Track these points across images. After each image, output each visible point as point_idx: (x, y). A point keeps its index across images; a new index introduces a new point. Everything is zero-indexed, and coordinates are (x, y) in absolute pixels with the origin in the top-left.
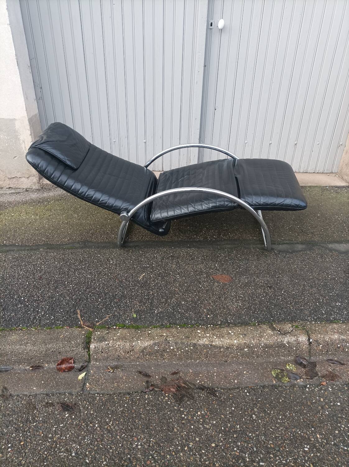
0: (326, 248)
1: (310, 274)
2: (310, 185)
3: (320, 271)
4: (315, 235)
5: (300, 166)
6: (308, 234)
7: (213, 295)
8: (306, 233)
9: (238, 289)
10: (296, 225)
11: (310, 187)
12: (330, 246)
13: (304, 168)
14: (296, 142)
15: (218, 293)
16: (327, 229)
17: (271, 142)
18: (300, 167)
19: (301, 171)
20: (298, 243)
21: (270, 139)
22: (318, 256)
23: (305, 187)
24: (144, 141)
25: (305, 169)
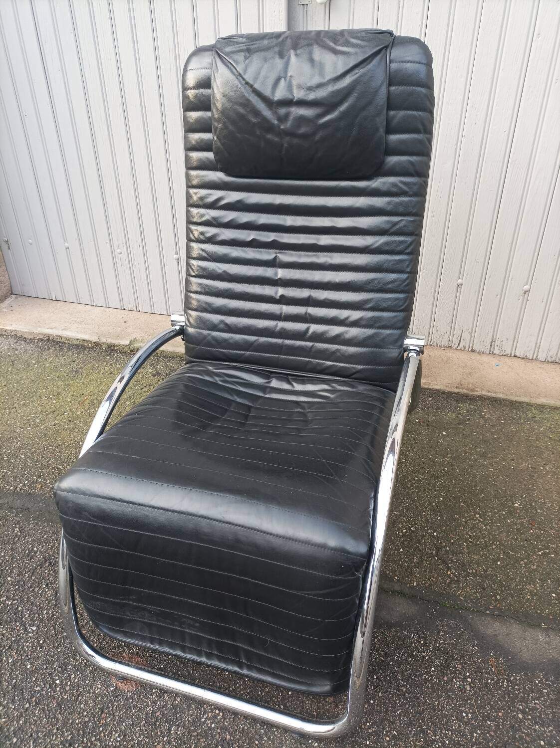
0: (477, 636)
1: (369, 728)
2: (542, 401)
3: (410, 724)
4: (468, 575)
5: (538, 345)
6: (449, 569)
7: (65, 723)
8: (444, 562)
9: (138, 725)
10: (431, 528)
11: (542, 407)
12: (492, 628)
13: (549, 350)
14: (526, 287)
15: (81, 723)
16: (517, 561)
17: (460, 281)
18: (537, 347)
19: (542, 357)
20: (401, 594)
21: (457, 275)
22: (437, 658)
23: (528, 404)
24: (176, 256)
25: (551, 353)
